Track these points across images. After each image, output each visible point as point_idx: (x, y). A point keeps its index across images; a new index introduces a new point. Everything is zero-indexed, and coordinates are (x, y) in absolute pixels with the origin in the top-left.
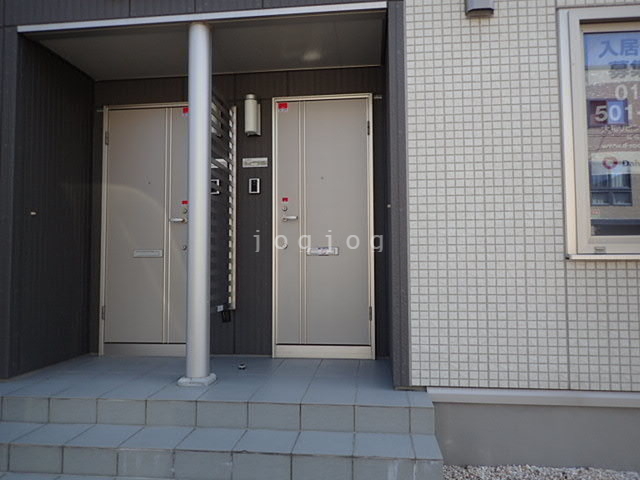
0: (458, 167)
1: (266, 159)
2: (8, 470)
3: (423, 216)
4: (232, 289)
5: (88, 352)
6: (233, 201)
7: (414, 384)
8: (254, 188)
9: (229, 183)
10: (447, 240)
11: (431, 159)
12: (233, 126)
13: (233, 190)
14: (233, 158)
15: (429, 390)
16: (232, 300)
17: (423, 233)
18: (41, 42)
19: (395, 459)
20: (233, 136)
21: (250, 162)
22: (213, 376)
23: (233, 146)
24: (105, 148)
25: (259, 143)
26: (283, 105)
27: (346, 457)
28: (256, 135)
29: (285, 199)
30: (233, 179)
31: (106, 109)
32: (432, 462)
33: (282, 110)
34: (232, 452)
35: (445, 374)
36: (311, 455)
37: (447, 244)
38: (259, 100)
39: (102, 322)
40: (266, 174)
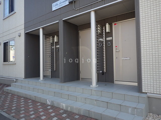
0: (156, 35)
1: (112, 38)
2: (61, 97)
3: (145, 49)
4: (105, 68)
5: (78, 80)
6: (104, 48)
7: (143, 92)
8: (109, 45)
9: (103, 44)
10: (152, 55)
11: (147, 33)
12: (104, 31)
13: (104, 46)
14: (104, 38)
15: (148, 94)
16: (105, 70)
17: (145, 53)
18: (67, 21)
19: (131, 107)
20: (104, 33)
21: (108, 39)
22: (98, 86)
23: (104, 36)
24: (80, 39)
25: (110, 34)
26: (115, 24)
27: (119, 105)
28: (109, 32)
29: (116, 47)
30: (104, 43)
31: (80, 31)
32: (140, 109)
33: (115, 25)
34: (96, 100)
35: (152, 90)
36: (111, 103)
37: (152, 56)
38: (109, 24)
39: (80, 74)
40: (111, 41)
